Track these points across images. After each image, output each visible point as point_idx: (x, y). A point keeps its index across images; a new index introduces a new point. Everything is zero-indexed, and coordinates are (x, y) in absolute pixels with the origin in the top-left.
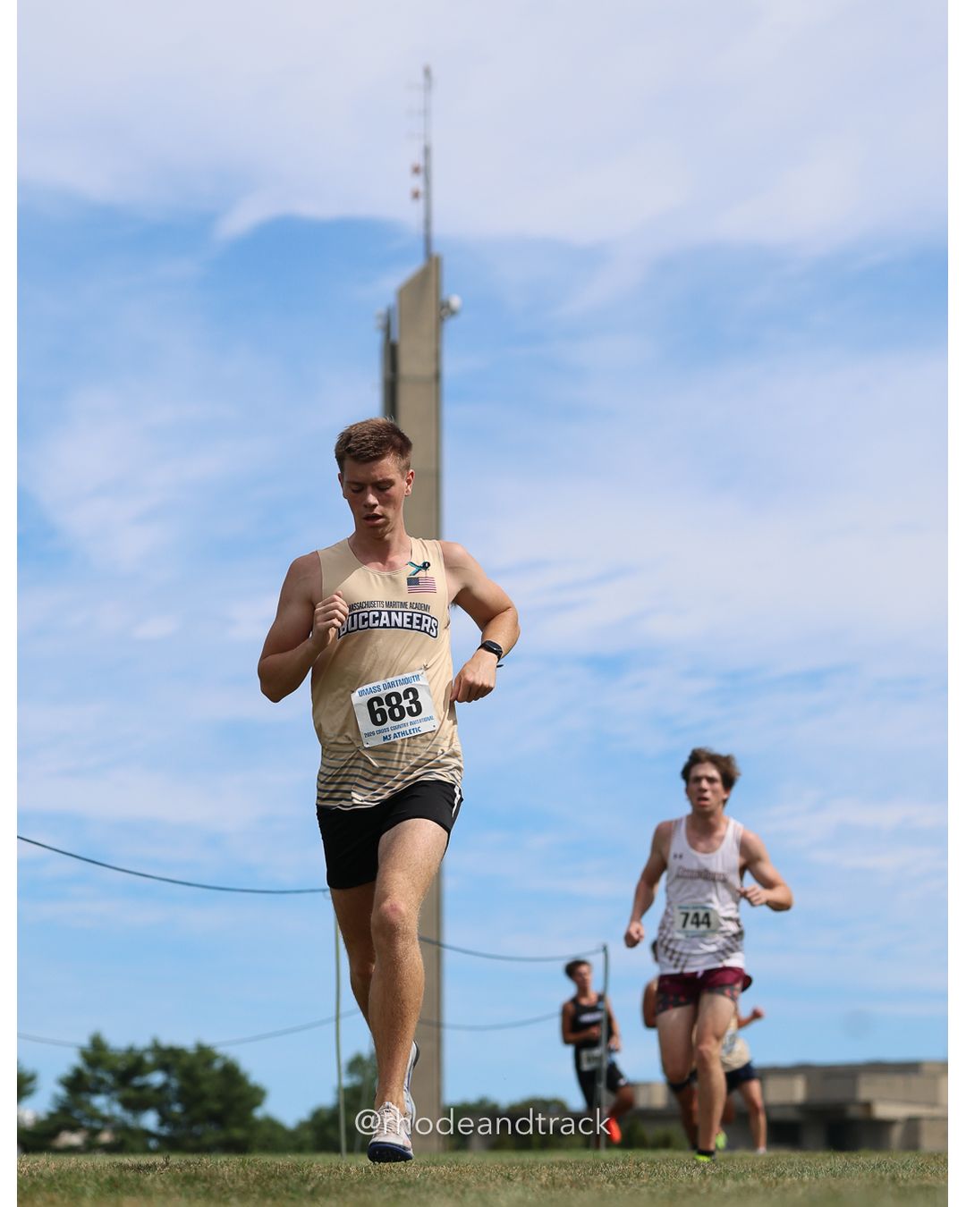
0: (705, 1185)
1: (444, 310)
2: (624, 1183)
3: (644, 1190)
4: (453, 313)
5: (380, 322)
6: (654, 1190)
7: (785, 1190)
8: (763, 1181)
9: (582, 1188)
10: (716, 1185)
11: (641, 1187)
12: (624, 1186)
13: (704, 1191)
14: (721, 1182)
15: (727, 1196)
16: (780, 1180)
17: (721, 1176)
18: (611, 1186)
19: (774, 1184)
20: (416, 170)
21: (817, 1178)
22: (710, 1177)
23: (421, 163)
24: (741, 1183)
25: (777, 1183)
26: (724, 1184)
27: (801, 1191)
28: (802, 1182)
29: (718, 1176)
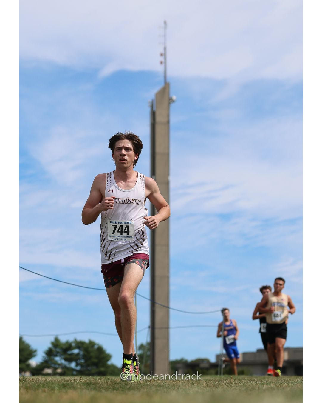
0: (257, 386)
1: (171, 100)
2: (230, 386)
3: (237, 388)
4: (173, 101)
5: (150, 104)
6: (240, 388)
7: (283, 388)
8: (276, 386)
9: (217, 387)
10: (261, 387)
11: (236, 387)
12: (230, 387)
13: (257, 389)
14: (262, 385)
15: (264, 391)
16: (282, 385)
17: (262, 384)
18: (226, 387)
19: (280, 386)
20: (162, 55)
21: (294, 385)
22: (259, 384)
23: (163, 52)
24: (269, 386)
25: (281, 386)
26: (263, 386)
27: (288, 389)
28: (289, 386)
29: (261, 384)
